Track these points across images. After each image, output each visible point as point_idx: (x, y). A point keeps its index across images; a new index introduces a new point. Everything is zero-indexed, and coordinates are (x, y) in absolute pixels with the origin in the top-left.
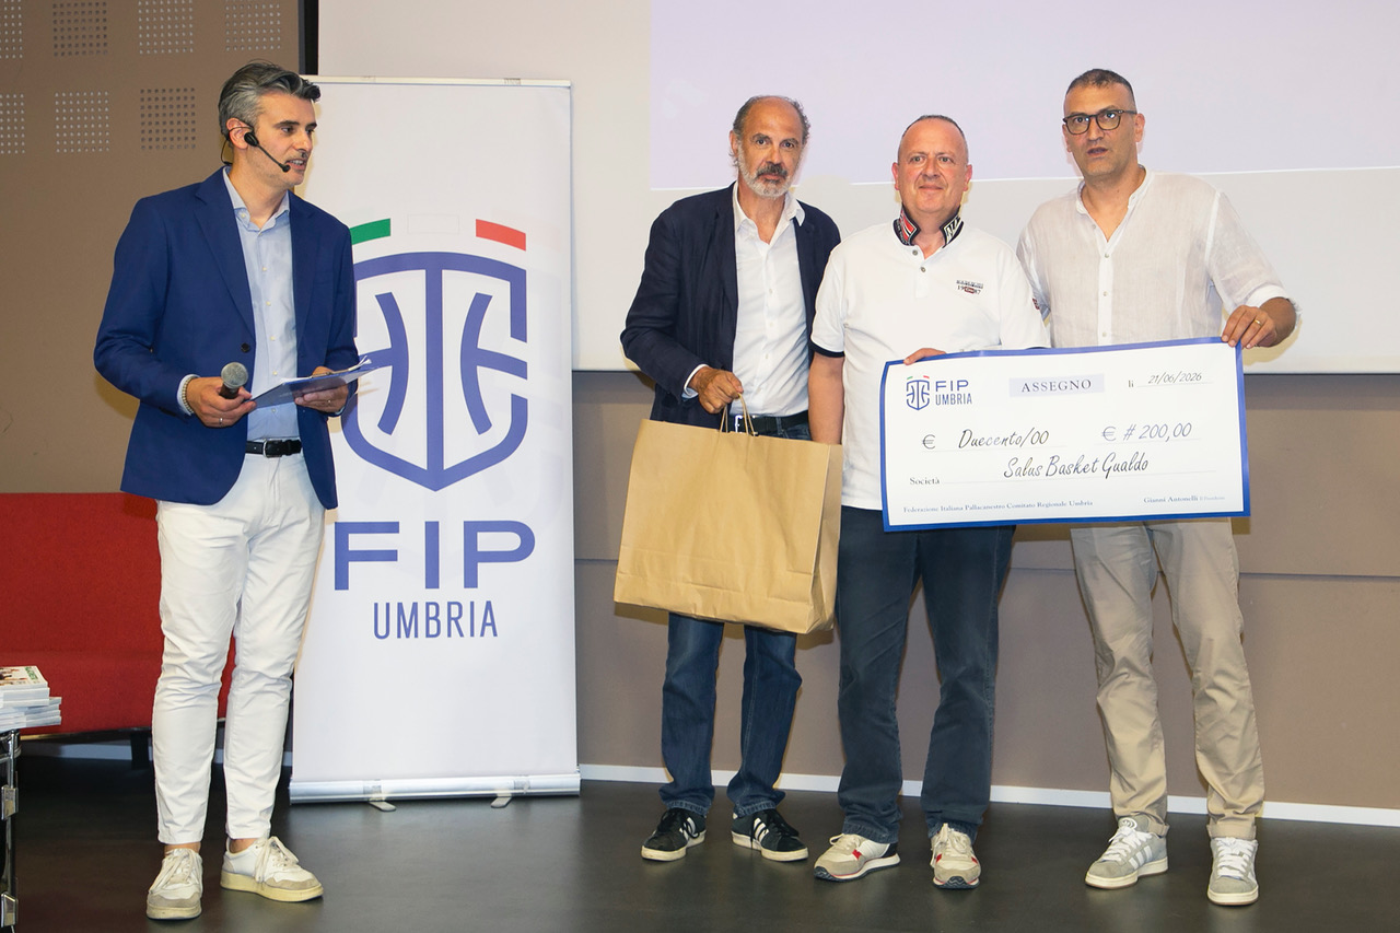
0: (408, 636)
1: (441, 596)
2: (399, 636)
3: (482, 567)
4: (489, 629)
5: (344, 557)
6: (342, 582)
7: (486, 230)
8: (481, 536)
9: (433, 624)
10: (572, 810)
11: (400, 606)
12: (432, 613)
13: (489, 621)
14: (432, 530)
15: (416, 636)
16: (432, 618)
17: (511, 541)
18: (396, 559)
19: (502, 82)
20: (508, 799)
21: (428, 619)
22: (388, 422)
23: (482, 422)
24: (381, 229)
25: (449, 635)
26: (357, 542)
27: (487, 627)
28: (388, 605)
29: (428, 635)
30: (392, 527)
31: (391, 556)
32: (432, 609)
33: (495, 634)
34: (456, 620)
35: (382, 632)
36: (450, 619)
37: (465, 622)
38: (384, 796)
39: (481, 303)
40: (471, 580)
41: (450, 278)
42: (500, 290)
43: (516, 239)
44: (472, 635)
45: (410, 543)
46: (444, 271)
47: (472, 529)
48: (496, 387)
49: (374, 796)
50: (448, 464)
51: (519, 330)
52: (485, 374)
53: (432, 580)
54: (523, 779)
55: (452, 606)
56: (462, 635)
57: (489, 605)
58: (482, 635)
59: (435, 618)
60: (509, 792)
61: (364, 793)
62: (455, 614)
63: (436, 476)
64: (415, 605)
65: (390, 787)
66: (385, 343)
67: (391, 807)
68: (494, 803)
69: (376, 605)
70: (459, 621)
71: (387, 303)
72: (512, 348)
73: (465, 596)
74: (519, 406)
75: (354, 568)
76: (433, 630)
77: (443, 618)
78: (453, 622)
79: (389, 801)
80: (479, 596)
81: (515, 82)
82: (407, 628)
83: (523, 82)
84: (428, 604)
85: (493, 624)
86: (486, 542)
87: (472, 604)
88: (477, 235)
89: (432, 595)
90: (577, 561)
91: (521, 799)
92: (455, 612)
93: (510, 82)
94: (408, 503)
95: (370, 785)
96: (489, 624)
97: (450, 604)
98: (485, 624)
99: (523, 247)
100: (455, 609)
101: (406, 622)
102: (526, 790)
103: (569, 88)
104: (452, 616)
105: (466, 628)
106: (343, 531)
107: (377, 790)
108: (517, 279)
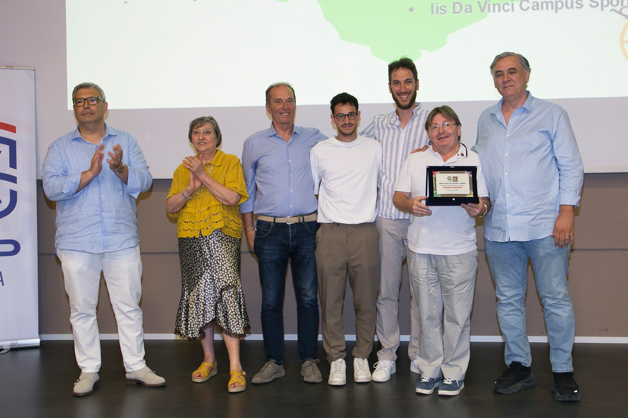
10: (37, 353)
17: (10, 248)
19: (5, 67)
20: (8, 350)
33: (3, 285)
42: (5, 149)
43: (12, 129)
48: (3, 187)
51: (13, 164)
54: (15, 342)
60: (9, 347)
72: (10, 171)
81: (10, 68)
83: (14, 68)
85: (3, 281)
90: (39, 255)
91: (15, 350)
93: (8, 68)
99: (14, 132)
102: (16, 346)
103: (34, 70)
108: (12, 144)
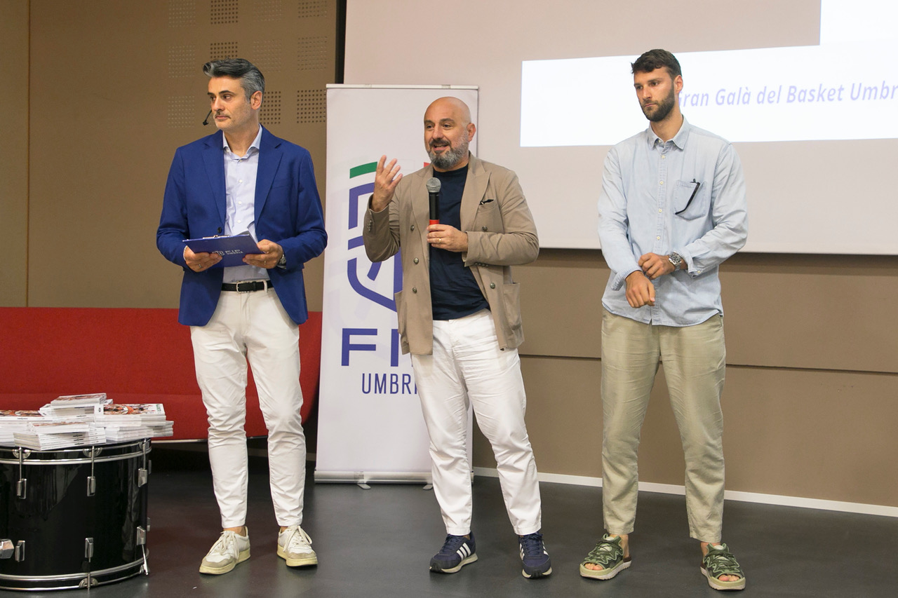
0: (380, 392)
1: (399, 370)
2: (376, 392)
5: (347, 348)
6: (345, 362)
9: (394, 386)
11: (377, 375)
12: (394, 380)
15: (385, 393)
16: (394, 383)
18: (375, 350)
19: (440, 87)
21: (392, 383)
22: (373, 275)
24: (371, 167)
25: (403, 393)
26: (354, 340)
28: (370, 375)
29: (391, 392)
30: (373, 332)
31: (372, 347)
32: (394, 377)
34: (407, 384)
35: (366, 390)
36: (404, 383)
38: (365, 480)
45: (383, 341)
49: (360, 481)
53: (395, 362)
56: (410, 393)
59: (396, 383)
61: (355, 478)
64: (385, 375)
65: (369, 475)
67: (368, 487)
68: (425, 487)
69: (364, 374)
70: (409, 385)
75: (351, 352)
76: (394, 390)
77: (400, 383)
78: (405, 386)
79: (368, 484)
81: (447, 87)
82: (380, 388)
83: (452, 88)
84: (392, 375)
89: (394, 370)
92: (406, 381)
93: (445, 87)
94: (383, 319)
95: (359, 473)
97: (404, 375)
100: (406, 378)
101: (380, 384)
103: (477, 90)
104: (405, 382)
105: (412, 390)
106: (347, 333)
107: (362, 477)
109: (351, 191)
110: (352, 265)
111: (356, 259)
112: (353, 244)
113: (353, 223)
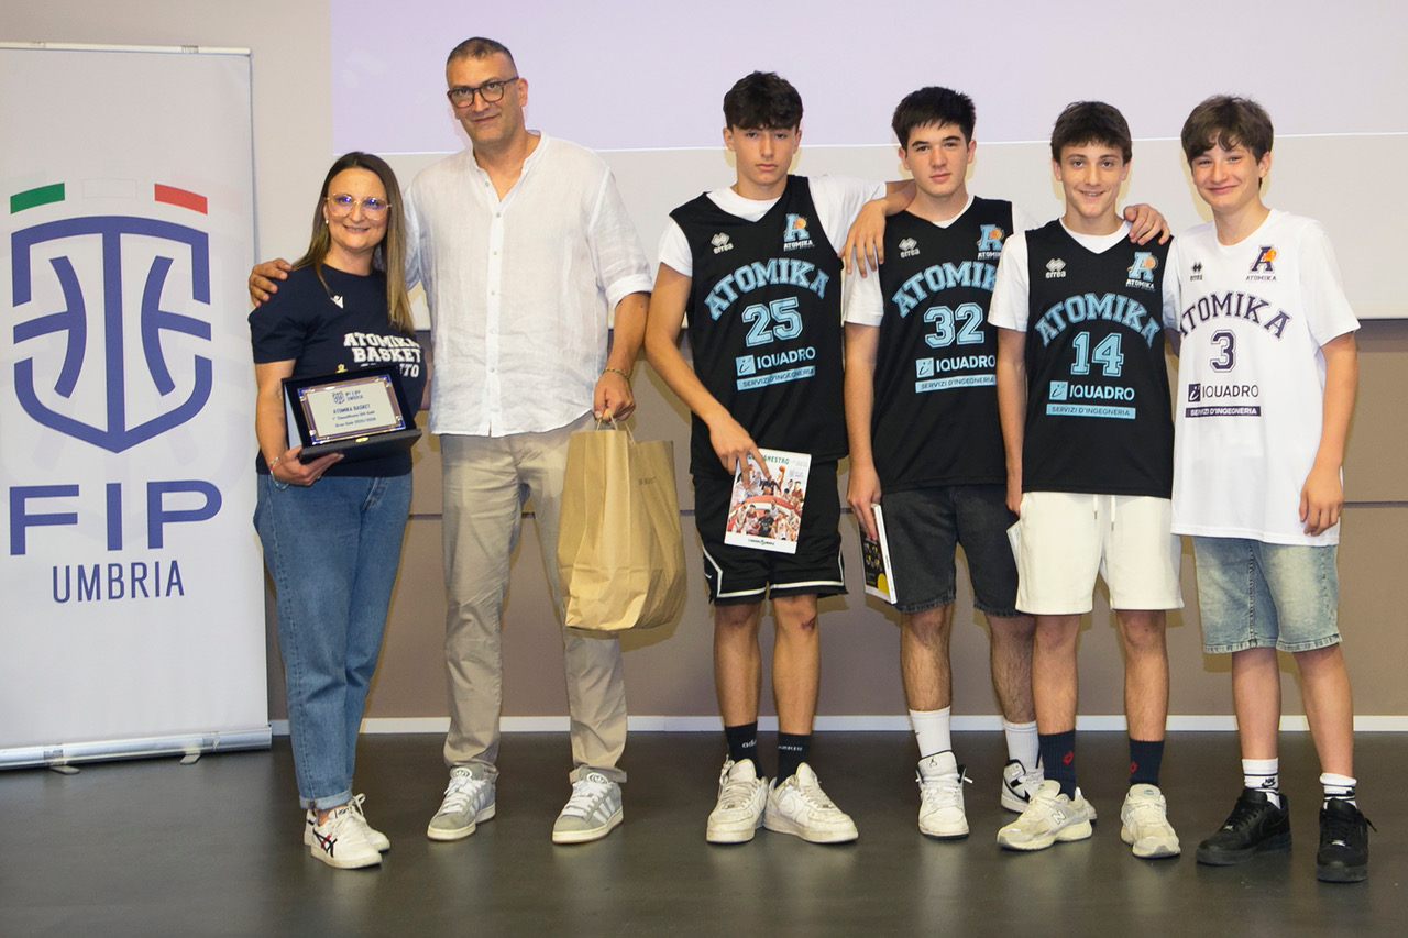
0: (89, 598)
1: (124, 557)
2: (80, 599)
3: (167, 528)
4: (175, 589)
5: (20, 522)
6: (18, 547)
7: (164, 194)
8: (165, 496)
9: (116, 586)
10: (264, 764)
11: (81, 569)
12: (115, 574)
13: (175, 580)
14: (114, 492)
15: (98, 598)
16: (115, 580)
17: (198, 501)
18: (76, 522)
19: (179, 49)
20: (197, 757)
21: (111, 581)
22: (66, 385)
23: (164, 384)
24: (55, 193)
25: (134, 596)
26: (33, 506)
27: (173, 587)
28: (68, 568)
29: (111, 597)
30: (72, 491)
31: (70, 519)
32: (115, 571)
33: (182, 593)
34: (141, 580)
35: (62, 595)
36: (134, 580)
37: (150, 583)
38: (66, 760)
39: (161, 267)
40: (155, 541)
41: (130, 243)
42: (181, 254)
43: (198, 203)
44: (158, 595)
45: (91, 505)
46: (122, 235)
47: (155, 490)
48: (178, 349)
49: (56, 761)
50: (129, 427)
51: (202, 291)
52: (166, 337)
53: (115, 542)
54: (213, 736)
55: (137, 567)
56: (146, 595)
57: (174, 565)
58: (168, 594)
59: (119, 579)
60: (198, 750)
61: (45, 758)
62: (139, 574)
63: (116, 437)
64: (97, 568)
65: (71, 750)
66: (60, 305)
67: (75, 770)
68: (184, 760)
69: (55, 569)
70: (144, 581)
71: (63, 267)
72: (195, 310)
73: (150, 556)
74: (203, 368)
75: (30, 531)
76: (116, 592)
77: (127, 578)
78: (137, 583)
79: (71, 764)
80: (163, 556)
81: (192, 50)
82: (89, 590)
83: (201, 50)
84: (110, 566)
85: (179, 583)
86: (170, 502)
87: (157, 564)
88: (157, 199)
89: (115, 557)
91: (210, 755)
92: (139, 572)
93: (187, 50)
94: (88, 466)
95: (51, 749)
96: (175, 584)
97: (133, 565)
98: (170, 584)
99: (204, 210)
100: (139, 570)
101: (88, 585)
102: (215, 747)
103: (248, 55)
104: (137, 577)
105: (151, 588)
106: (19, 495)
107: (60, 754)
108: (198, 242)
109: (15, 236)
110: (24, 371)
111: (31, 359)
112: (23, 332)
113: (21, 293)
